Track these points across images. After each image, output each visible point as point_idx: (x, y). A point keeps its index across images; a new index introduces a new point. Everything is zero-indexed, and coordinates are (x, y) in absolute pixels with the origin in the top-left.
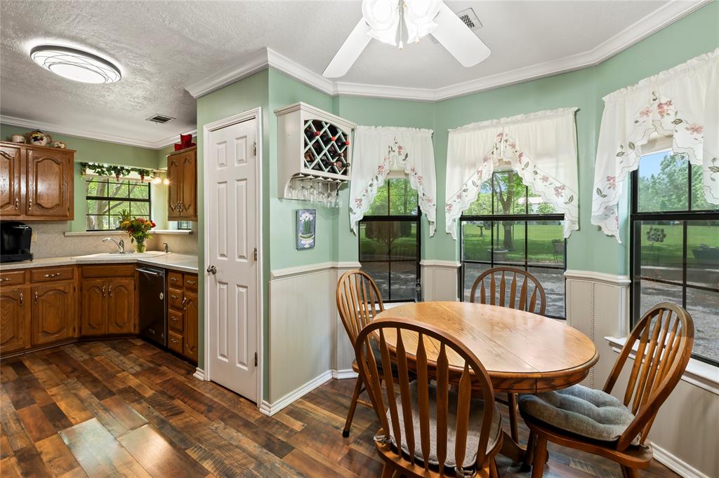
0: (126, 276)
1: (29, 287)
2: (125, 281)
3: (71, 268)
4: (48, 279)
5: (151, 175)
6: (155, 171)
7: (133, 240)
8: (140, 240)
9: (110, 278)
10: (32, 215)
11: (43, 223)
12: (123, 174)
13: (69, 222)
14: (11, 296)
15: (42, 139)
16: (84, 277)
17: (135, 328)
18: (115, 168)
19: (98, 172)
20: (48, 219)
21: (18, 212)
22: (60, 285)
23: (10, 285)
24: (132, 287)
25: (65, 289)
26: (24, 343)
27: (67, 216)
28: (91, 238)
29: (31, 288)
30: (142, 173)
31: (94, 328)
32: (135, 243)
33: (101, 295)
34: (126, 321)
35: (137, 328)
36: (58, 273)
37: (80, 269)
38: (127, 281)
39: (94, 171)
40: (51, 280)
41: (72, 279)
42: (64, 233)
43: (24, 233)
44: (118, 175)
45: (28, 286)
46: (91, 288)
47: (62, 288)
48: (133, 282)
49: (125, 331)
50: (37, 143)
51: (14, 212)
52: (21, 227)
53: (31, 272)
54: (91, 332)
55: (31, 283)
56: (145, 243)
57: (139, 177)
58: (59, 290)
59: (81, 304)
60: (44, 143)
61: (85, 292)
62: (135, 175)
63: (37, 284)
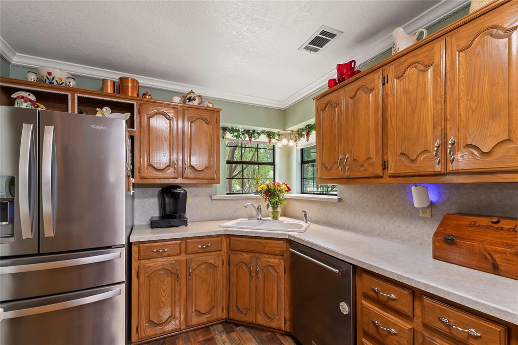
0: (274, 255)
1: (185, 258)
2: (275, 261)
3: (220, 238)
4: (200, 250)
5: (277, 137)
6: (281, 132)
7: (268, 206)
8: (275, 205)
9: (256, 255)
10: (187, 178)
11: (195, 187)
12: (255, 137)
13: (214, 185)
14: (169, 269)
15: (194, 99)
16: (232, 250)
17: (285, 324)
18: (248, 131)
19: (236, 136)
20: (200, 182)
21: (176, 176)
22: (211, 258)
23: (169, 256)
24: (281, 270)
25: (215, 263)
26: (180, 324)
27: (214, 179)
28: (232, 201)
29: (186, 259)
30: (270, 135)
31: (241, 312)
32: (271, 209)
33: (248, 274)
34: (275, 313)
35: (288, 324)
36: (208, 243)
37: (228, 239)
38: (276, 261)
39: (232, 135)
40: (203, 251)
41: (221, 251)
42: (211, 197)
43: (181, 196)
44: (250, 138)
45: (183, 257)
46: (238, 264)
47: (212, 261)
48: (283, 263)
49: (274, 324)
50: (191, 103)
51: (173, 175)
52: (178, 191)
53: (186, 241)
54: (238, 317)
55: (186, 254)
56: (279, 209)
57: (267, 140)
58: (210, 263)
59: (229, 279)
60: (196, 103)
61: (232, 267)
62: (263, 138)
63: (192, 256)
